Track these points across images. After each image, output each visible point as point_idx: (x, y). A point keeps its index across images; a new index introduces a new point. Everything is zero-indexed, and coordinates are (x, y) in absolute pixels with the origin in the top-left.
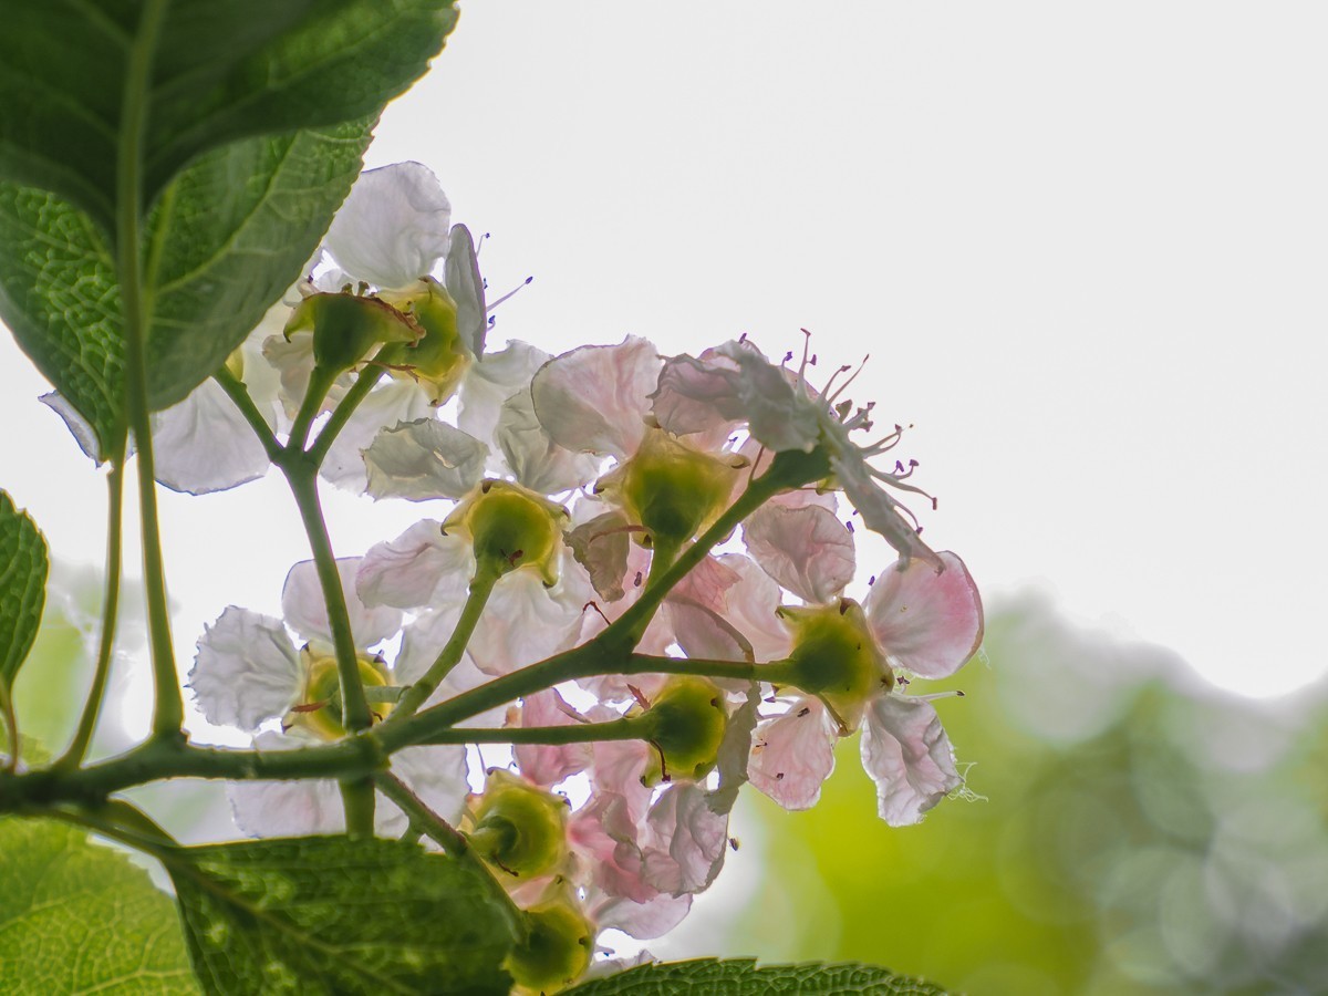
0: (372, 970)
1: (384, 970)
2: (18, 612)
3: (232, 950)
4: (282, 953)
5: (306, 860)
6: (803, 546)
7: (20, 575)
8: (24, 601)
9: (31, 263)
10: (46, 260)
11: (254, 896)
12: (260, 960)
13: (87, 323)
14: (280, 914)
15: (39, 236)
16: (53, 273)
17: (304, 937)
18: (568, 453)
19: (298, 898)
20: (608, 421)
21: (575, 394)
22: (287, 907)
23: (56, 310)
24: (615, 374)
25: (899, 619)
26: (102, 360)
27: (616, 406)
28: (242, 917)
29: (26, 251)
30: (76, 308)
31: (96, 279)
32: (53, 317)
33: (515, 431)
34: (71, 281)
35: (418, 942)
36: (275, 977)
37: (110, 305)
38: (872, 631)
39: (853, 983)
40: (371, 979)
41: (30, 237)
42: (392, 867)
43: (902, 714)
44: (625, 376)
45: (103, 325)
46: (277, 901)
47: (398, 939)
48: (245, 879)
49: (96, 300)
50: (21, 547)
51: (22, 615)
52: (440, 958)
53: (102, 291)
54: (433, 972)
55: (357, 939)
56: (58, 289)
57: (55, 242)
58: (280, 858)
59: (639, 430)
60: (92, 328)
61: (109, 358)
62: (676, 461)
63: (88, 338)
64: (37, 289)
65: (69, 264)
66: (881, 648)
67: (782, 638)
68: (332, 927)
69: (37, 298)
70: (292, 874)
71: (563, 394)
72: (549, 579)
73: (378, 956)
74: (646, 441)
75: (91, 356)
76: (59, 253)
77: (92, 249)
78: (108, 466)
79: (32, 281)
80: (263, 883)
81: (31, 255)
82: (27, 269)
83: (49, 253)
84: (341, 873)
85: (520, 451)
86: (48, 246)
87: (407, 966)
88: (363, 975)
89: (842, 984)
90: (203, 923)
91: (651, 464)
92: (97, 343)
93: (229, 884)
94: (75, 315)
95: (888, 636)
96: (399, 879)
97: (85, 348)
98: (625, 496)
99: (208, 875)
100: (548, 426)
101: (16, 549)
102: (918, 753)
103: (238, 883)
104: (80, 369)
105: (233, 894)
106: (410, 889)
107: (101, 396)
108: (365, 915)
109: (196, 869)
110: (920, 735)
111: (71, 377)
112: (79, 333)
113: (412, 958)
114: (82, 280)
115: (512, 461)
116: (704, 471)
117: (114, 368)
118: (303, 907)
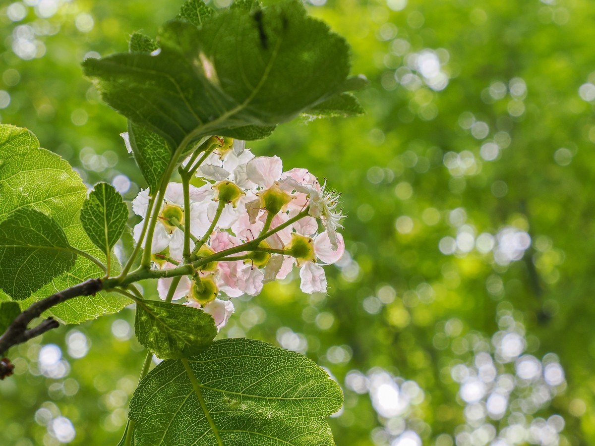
0: (180, 336)
1: (183, 337)
2: (117, 230)
3: (146, 322)
4: (158, 326)
5: (173, 309)
6: (304, 224)
7: (120, 220)
8: (119, 227)
9: (146, 142)
10: (151, 142)
11: (157, 314)
12: (153, 326)
13: (156, 160)
14: (162, 319)
15: (151, 136)
16: (151, 146)
17: (166, 325)
18: (250, 181)
19: (167, 317)
20: (264, 178)
21: (258, 169)
22: (164, 318)
23: (149, 155)
24: (269, 166)
25: (322, 247)
26: (157, 170)
27: (267, 174)
28: (151, 317)
29: (146, 138)
30: (155, 156)
31: (162, 151)
32: (148, 156)
33: (239, 173)
34: (155, 149)
35: (195, 334)
36: (154, 330)
37: (164, 158)
38: (314, 247)
39: (294, 357)
40: (179, 338)
41: (148, 136)
42: (194, 316)
43: (316, 269)
44: (272, 169)
45: (160, 162)
46: (162, 316)
47: (190, 332)
48: (156, 310)
49: (160, 156)
50: (122, 212)
51: (118, 231)
52: (199, 339)
53: (163, 154)
54: (196, 341)
55: (179, 330)
56: (152, 150)
57: (154, 139)
58: (167, 307)
59: (272, 184)
60: (157, 162)
61: (159, 170)
62: (279, 194)
63: (155, 164)
64: (146, 148)
65: (156, 145)
66: (315, 252)
67: (289, 238)
68: (174, 325)
69: (144, 150)
70: (168, 312)
71: (255, 168)
72: (234, 206)
73: (183, 334)
74: (272, 186)
75: (155, 168)
76: (155, 142)
77: (164, 144)
78: (151, 198)
79: (145, 146)
80: (160, 312)
81: (147, 140)
82: (145, 143)
83: (152, 141)
84: (181, 314)
85: (238, 177)
86: (152, 139)
87: (190, 338)
88: (178, 337)
89: (291, 356)
90: (141, 315)
91: (273, 193)
92: (157, 166)
93: (151, 310)
94: (154, 158)
95: (318, 250)
96: (195, 319)
97: (154, 166)
98: (263, 197)
99: (147, 307)
100: (248, 174)
101: (120, 212)
102: (316, 279)
103: (154, 310)
104: (151, 171)
105: (151, 312)
106: (197, 322)
107: (154, 179)
108: (184, 325)
109: (145, 305)
110: (318, 275)
111: (148, 172)
112: (153, 162)
113: (192, 337)
114: (159, 150)
115: (236, 178)
116: (285, 198)
117: (160, 173)
118: (168, 319)
